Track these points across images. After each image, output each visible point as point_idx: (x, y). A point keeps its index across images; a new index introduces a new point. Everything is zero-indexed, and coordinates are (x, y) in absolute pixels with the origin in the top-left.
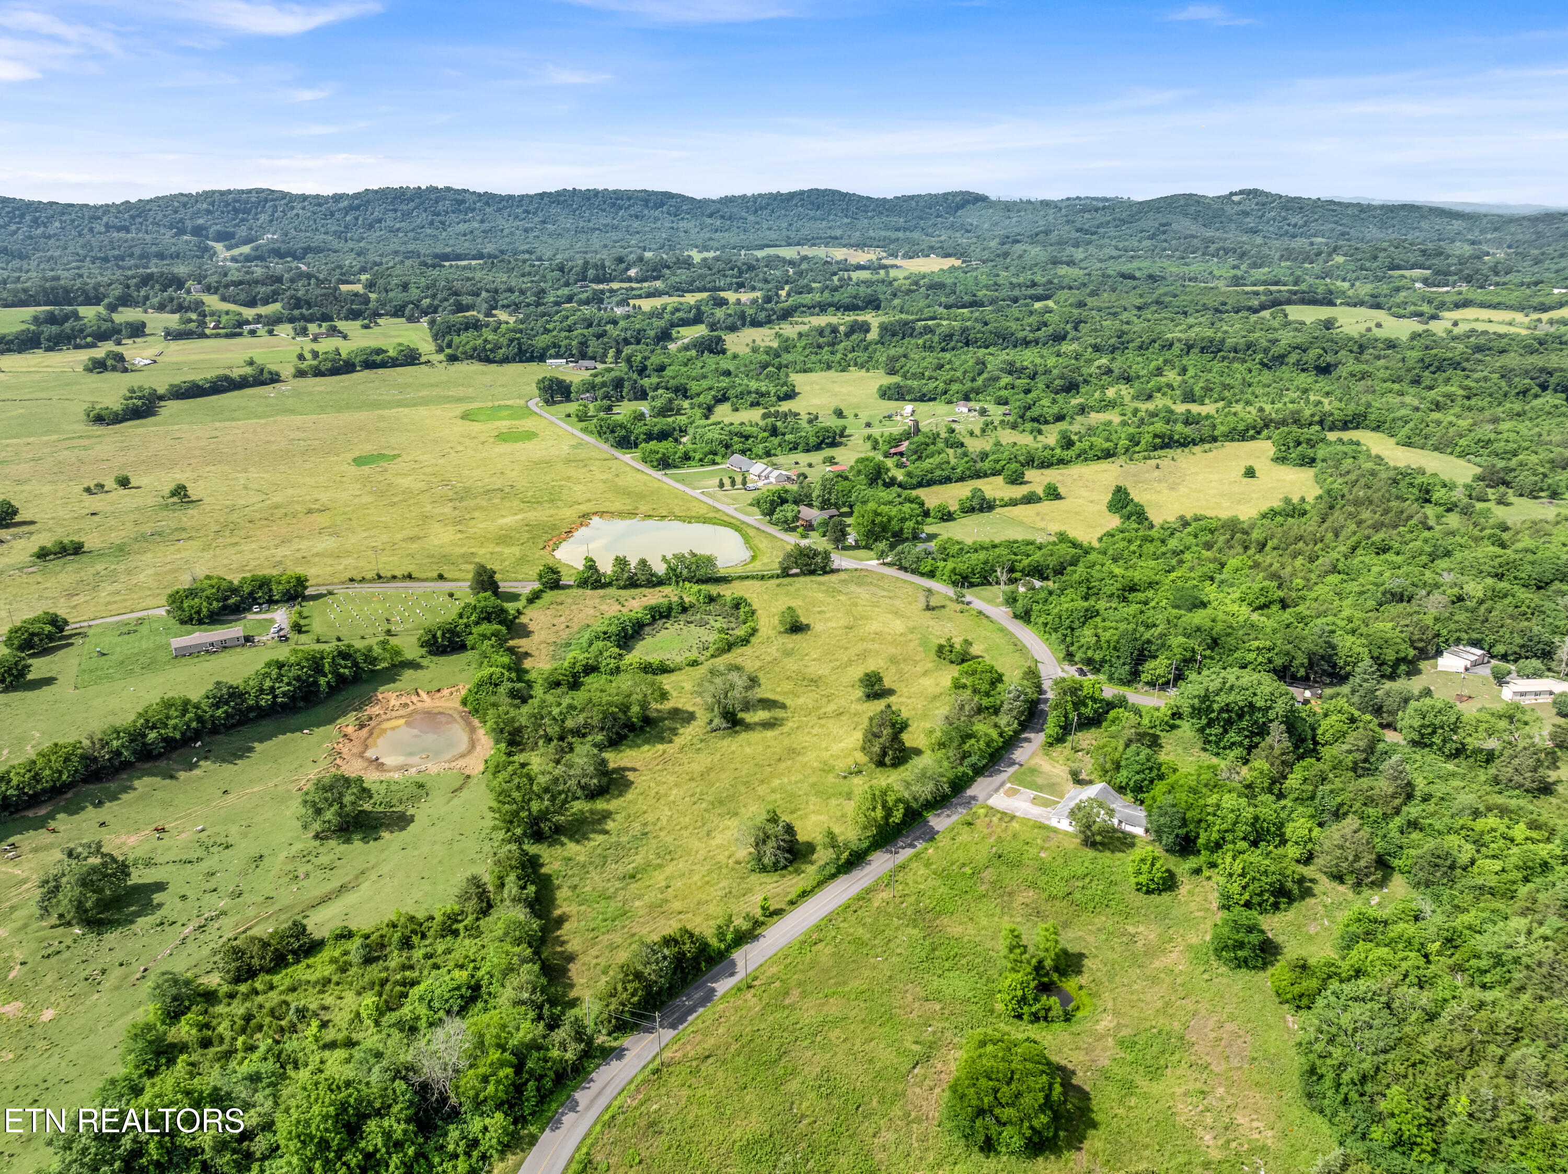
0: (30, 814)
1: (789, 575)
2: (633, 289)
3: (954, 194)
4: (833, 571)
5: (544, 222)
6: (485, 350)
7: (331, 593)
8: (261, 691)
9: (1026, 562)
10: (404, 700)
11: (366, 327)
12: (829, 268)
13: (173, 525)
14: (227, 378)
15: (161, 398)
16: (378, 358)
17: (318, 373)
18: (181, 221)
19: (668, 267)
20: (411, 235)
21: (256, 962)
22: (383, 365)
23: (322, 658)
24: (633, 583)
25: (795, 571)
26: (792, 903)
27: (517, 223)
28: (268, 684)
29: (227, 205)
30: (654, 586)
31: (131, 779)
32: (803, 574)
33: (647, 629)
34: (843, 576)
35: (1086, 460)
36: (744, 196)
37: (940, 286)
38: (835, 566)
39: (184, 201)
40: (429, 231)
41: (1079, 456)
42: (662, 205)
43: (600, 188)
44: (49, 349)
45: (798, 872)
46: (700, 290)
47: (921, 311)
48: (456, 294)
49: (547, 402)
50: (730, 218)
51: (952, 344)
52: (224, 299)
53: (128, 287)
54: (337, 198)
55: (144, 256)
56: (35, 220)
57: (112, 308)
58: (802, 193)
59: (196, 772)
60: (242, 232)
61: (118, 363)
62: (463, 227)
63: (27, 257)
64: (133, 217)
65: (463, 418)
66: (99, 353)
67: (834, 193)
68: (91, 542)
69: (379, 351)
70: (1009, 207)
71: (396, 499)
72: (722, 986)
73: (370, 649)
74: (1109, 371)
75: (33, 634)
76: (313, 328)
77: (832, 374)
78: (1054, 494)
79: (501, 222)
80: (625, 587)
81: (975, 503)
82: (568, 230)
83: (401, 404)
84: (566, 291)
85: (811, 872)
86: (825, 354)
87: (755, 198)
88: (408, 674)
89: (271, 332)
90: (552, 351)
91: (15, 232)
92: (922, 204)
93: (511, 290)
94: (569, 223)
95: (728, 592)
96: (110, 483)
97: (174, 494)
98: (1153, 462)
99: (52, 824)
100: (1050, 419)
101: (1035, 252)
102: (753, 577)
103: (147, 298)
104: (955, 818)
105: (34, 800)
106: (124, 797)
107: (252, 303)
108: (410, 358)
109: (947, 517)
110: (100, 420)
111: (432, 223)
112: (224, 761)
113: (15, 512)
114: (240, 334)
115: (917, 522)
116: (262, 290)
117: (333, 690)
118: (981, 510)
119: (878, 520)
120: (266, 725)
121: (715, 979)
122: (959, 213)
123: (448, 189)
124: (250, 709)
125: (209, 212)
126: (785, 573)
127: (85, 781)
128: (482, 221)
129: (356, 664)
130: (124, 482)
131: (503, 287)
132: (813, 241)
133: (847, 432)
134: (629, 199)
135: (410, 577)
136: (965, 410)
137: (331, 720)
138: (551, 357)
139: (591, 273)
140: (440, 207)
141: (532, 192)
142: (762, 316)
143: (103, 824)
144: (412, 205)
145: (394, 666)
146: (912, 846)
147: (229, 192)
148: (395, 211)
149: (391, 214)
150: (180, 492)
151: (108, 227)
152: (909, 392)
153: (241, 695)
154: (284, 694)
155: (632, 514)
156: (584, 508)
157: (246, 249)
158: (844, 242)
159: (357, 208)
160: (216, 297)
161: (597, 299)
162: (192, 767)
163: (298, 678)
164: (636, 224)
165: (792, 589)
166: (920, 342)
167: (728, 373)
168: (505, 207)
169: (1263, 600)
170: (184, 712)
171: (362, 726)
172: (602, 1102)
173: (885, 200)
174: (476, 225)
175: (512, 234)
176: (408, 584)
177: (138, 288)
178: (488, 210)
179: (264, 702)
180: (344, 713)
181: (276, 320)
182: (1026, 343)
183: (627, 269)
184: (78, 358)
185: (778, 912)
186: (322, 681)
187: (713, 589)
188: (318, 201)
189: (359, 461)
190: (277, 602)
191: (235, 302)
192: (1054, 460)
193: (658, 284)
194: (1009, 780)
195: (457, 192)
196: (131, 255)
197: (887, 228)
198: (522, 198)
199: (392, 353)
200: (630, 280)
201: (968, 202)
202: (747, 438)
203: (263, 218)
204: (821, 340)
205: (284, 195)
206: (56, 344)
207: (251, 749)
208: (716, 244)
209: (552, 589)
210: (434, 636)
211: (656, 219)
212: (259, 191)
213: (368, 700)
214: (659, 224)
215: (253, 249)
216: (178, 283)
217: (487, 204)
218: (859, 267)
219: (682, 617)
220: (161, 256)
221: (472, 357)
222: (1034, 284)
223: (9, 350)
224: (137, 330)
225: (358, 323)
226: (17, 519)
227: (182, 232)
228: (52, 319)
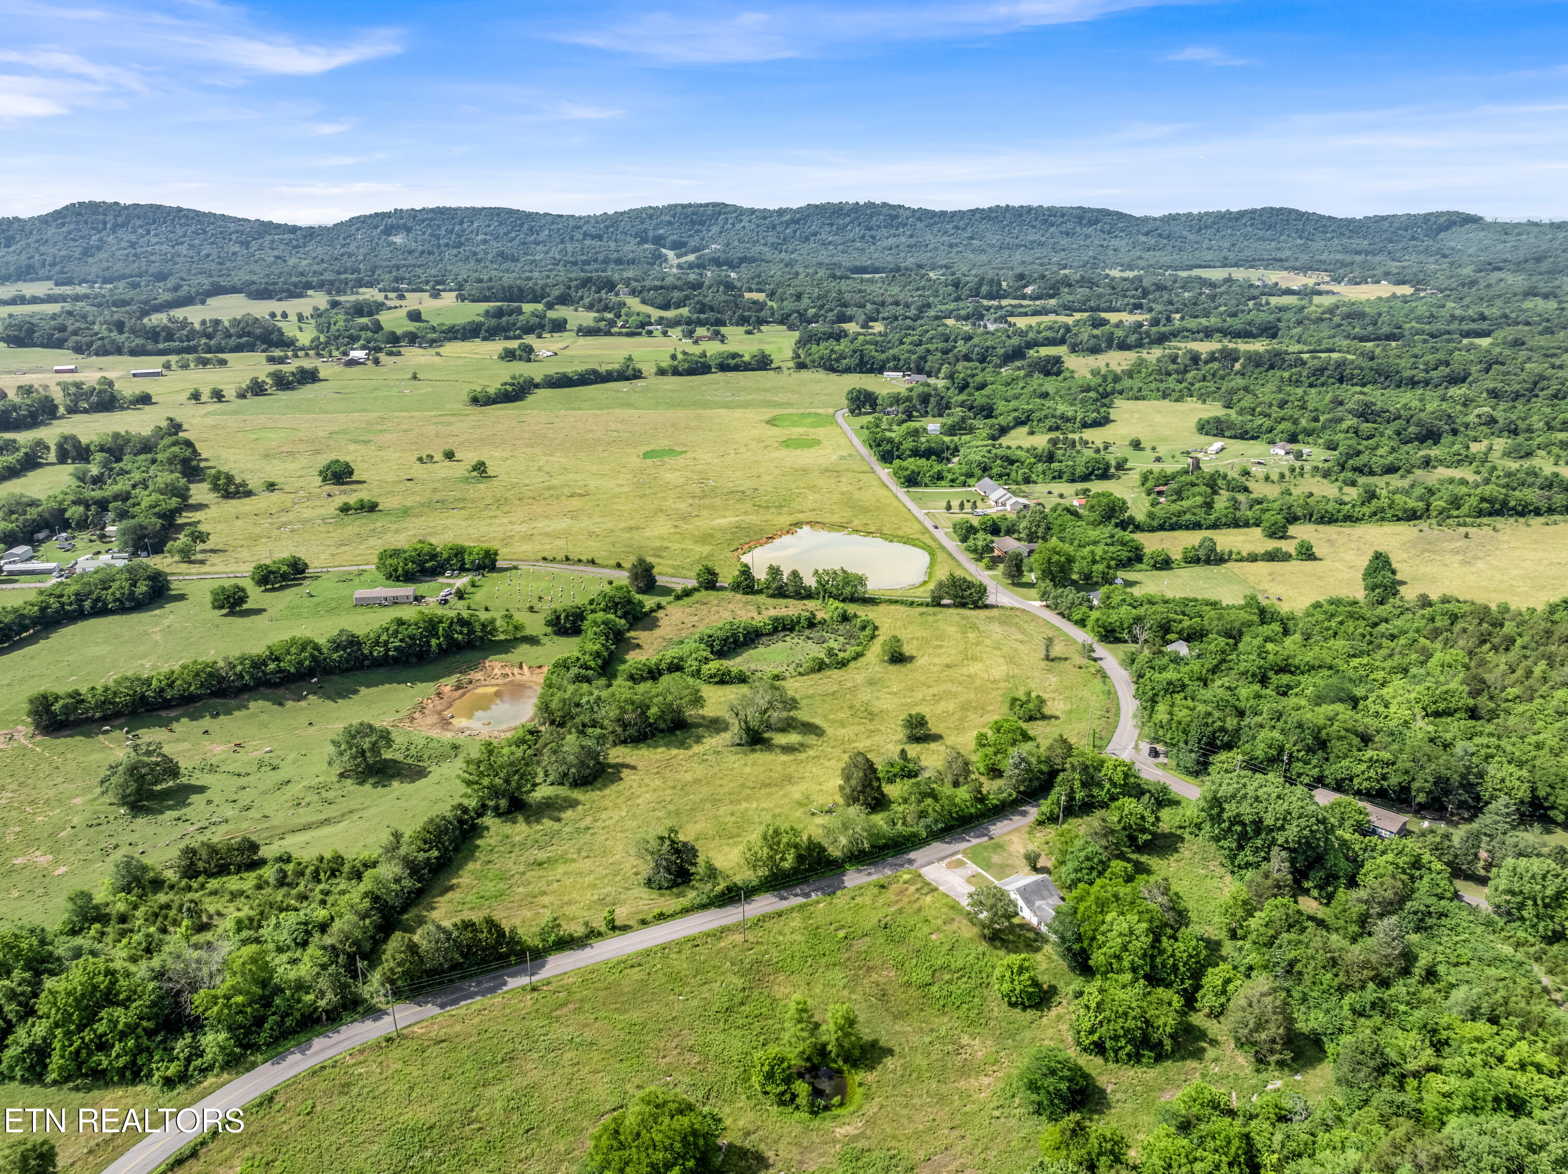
0: (164, 714)
1: (939, 605)
2: (1021, 306)
3: (1438, 215)
4: (986, 607)
5: (971, 238)
6: (830, 359)
7: (516, 568)
8: (377, 643)
9: (1186, 623)
10: (507, 671)
11: (749, 333)
12: (1251, 293)
13: (458, 495)
14: (594, 372)
15: (537, 386)
16: (732, 362)
17: (676, 372)
18: (645, 231)
19: (1070, 285)
20: (840, 248)
21: (201, 865)
22: (736, 368)
23: (441, 622)
24: (781, 593)
25: (945, 601)
26: (644, 922)
27: (945, 238)
28: (384, 637)
29: (686, 217)
30: (803, 598)
31: (248, 700)
32: (955, 606)
33: (764, 639)
34: (995, 613)
35: (1383, 519)
36: (1190, 215)
37: (1361, 315)
38: (990, 600)
39: (652, 213)
40: (858, 244)
41: (1375, 514)
42: (1097, 222)
43: (1035, 204)
44: (485, 339)
45: (678, 896)
46: (1085, 311)
47: (1319, 342)
48: (845, 305)
49: (852, 412)
50: (1168, 237)
51: (1323, 379)
52: (644, 302)
53: (569, 288)
54: (781, 212)
55: (606, 261)
56: (531, 229)
57: (550, 306)
58: (1254, 211)
59: (303, 703)
60: (692, 243)
61: (527, 354)
62: (891, 241)
63: (517, 260)
64: (607, 227)
65: (768, 422)
66: (514, 344)
67: (1290, 211)
68: (385, 503)
69: (735, 356)
70: (1506, 229)
71: (648, 492)
72: (515, 983)
73: (493, 621)
74: (1492, 421)
75: (271, 572)
76: (701, 331)
77: (1166, 403)
78: (1307, 554)
79: (929, 237)
80: (773, 596)
81: (1202, 553)
82: (993, 246)
83: (726, 406)
84: (952, 306)
85: (691, 896)
86: (1171, 382)
87: (1200, 216)
88: (524, 648)
89: (665, 334)
90: (891, 364)
91: (514, 239)
92: (1395, 225)
93: (897, 303)
94: (994, 239)
95: (863, 613)
96: (438, 456)
97: (475, 469)
98: (1463, 530)
99: (175, 725)
100: (1378, 470)
101: (1516, 281)
102: (902, 603)
103: (582, 298)
104: (874, 878)
105: (167, 704)
106: (237, 713)
107: (666, 306)
108: (763, 363)
109: (1164, 564)
110: (475, 401)
111: (863, 237)
112: (329, 698)
113: (351, 473)
114: (640, 334)
115: (1109, 567)
116: (676, 294)
117: (444, 652)
118: (1208, 562)
119: (1055, 558)
120: (380, 673)
121: (513, 975)
122: (1442, 235)
123: (885, 205)
124: (365, 657)
125: (670, 223)
126: (936, 602)
127: (213, 694)
128: (911, 236)
129: (472, 632)
130: (450, 455)
131: (890, 300)
132: (1250, 263)
133: (1128, 465)
134: (1063, 216)
135: (593, 562)
136: (1282, 452)
137: (435, 678)
138: (890, 370)
139: (985, 289)
140: (874, 222)
141: (965, 209)
142: (1133, 338)
143: (206, 732)
144: (848, 219)
145: (516, 639)
146: (807, 895)
147: (690, 205)
148: (832, 225)
149: (827, 228)
150: (480, 468)
151: (585, 235)
152: (1229, 428)
153: (359, 644)
154: (396, 649)
155: (841, 527)
156: (801, 517)
157: (691, 258)
158: (1287, 264)
159: (797, 222)
160: (638, 300)
161: (977, 316)
162: (300, 698)
163: (412, 637)
164: (1065, 242)
165: (931, 619)
166: (1286, 375)
167: (1045, 395)
168: (936, 223)
169: (1442, 706)
170: (303, 649)
171: (458, 688)
172: (329, 1053)
173: (1351, 221)
174: (903, 239)
175: (936, 249)
176: (590, 569)
177: (577, 288)
178: (919, 225)
179: (378, 651)
180: (450, 674)
181: (675, 323)
182: (1413, 383)
183: (1026, 286)
184: (498, 346)
185: (625, 928)
186: (434, 642)
187: (851, 608)
188: (765, 214)
189: (647, 455)
190: (468, 570)
191: (652, 305)
192: (1340, 517)
193: (1052, 302)
194: (964, 852)
195: (893, 207)
196: (596, 261)
197: (1345, 251)
198: (954, 214)
199: (747, 358)
200: (1024, 297)
201: (1454, 223)
202: (1012, 462)
203: (715, 229)
204: (1172, 367)
205: (735, 209)
206: (491, 334)
207: (356, 692)
208: (1142, 263)
209: (707, 589)
210: (558, 618)
211: (1087, 236)
212: (715, 205)
213: (475, 665)
214: (1088, 242)
215: (698, 258)
216: (610, 286)
217: (920, 219)
218: (1288, 292)
219: (807, 632)
220: (619, 261)
221: (819, 366)
222: (1483, 318)
223: (456, 338)
224: (559, 326)
225: (742, 329)
226: (354, 478)
227: (644, 241)
228: (499, 313)
